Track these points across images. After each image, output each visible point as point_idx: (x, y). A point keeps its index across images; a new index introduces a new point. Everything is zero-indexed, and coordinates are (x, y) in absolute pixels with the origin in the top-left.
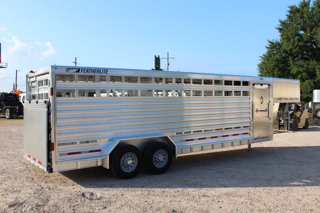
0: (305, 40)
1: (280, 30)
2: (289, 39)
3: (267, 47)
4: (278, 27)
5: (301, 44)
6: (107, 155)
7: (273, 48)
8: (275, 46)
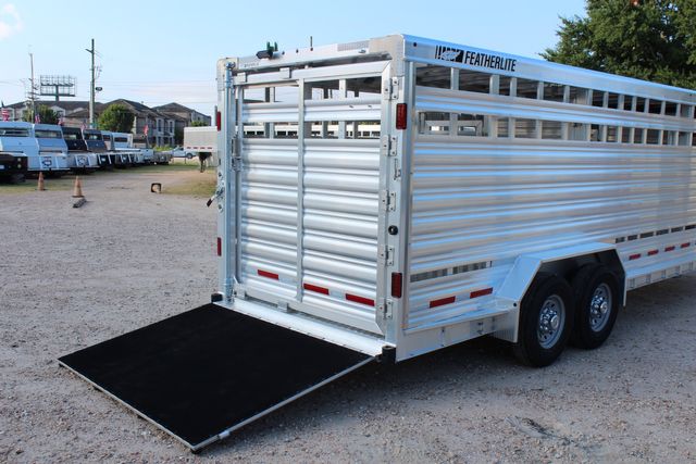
0: (652, 20)
3: (559, 33)
6: (515, 305)
7: (573, 34)
8: (578, 32)
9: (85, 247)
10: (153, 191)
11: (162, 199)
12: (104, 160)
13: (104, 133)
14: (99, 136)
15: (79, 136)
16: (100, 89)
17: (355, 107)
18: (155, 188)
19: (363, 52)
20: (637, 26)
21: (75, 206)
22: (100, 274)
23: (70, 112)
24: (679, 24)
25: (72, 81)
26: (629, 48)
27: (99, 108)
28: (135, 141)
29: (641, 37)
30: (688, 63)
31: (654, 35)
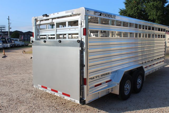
0: (140, 9)
1: (126, 3)
2: (132, 9)
3: (119, 13)
4: (125, 2)
5: (139, 11)
6: (118, 84)
7: (122, 13)
8: (123, 12)
9: (3, 69)
10: (23, 53)
11: (25, 55)
12: (12, 45)
13: (12, 39)
14: (11, 40)
15: (5, 40)
16: (11, 28)
17: (71, 30)
18: (24, 52)
19: (73, 13)
20: (137, 10)
21: (3, 57)
22: (5, 77)
23: (4, 34)
24: (146, 10)
25: (5, 26)
26: (135, 16)
27: (11, 33)
28: (19, 40)
29: (138, 13)
30: (149, 19)
31: (141, 13)
